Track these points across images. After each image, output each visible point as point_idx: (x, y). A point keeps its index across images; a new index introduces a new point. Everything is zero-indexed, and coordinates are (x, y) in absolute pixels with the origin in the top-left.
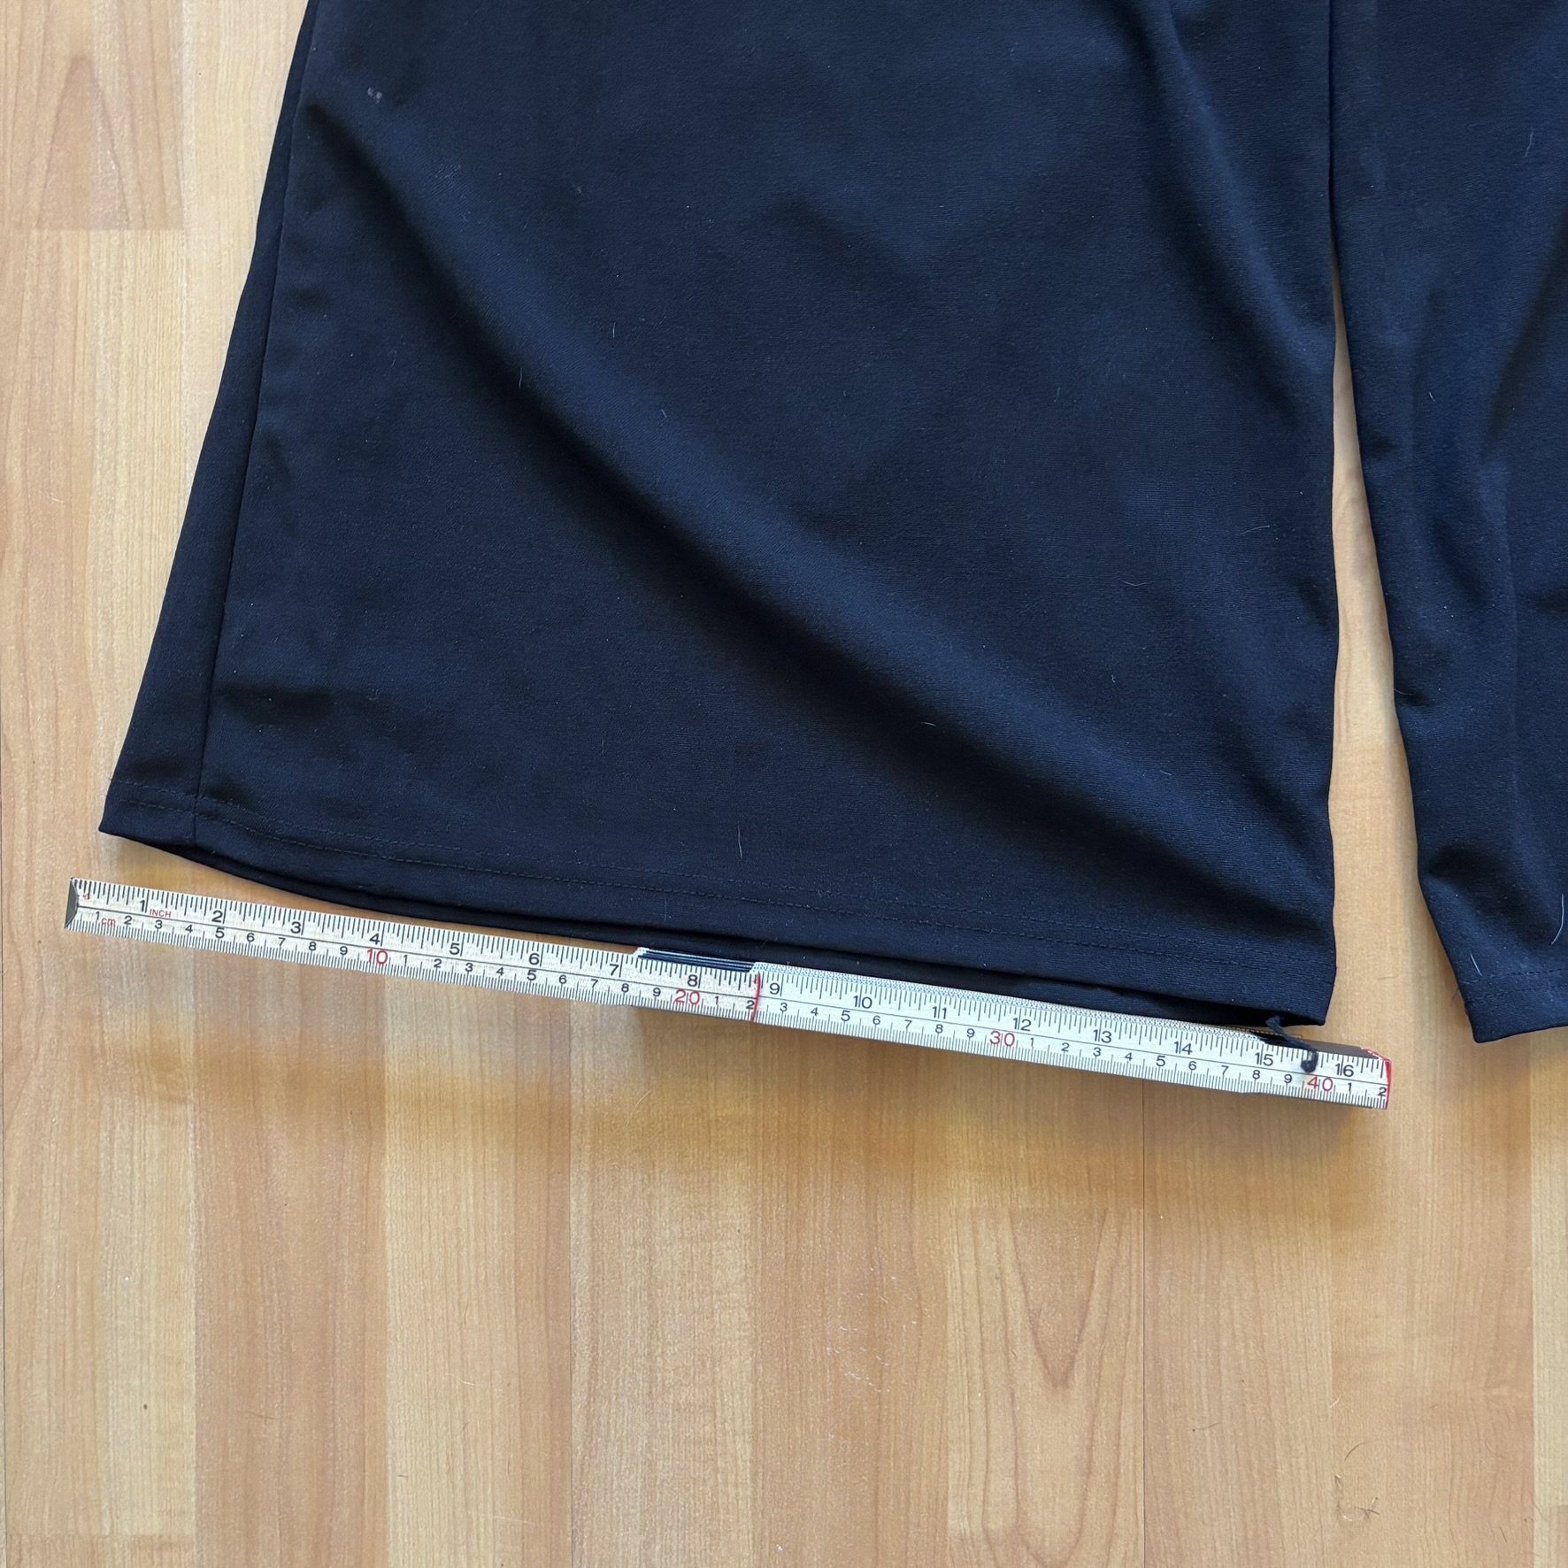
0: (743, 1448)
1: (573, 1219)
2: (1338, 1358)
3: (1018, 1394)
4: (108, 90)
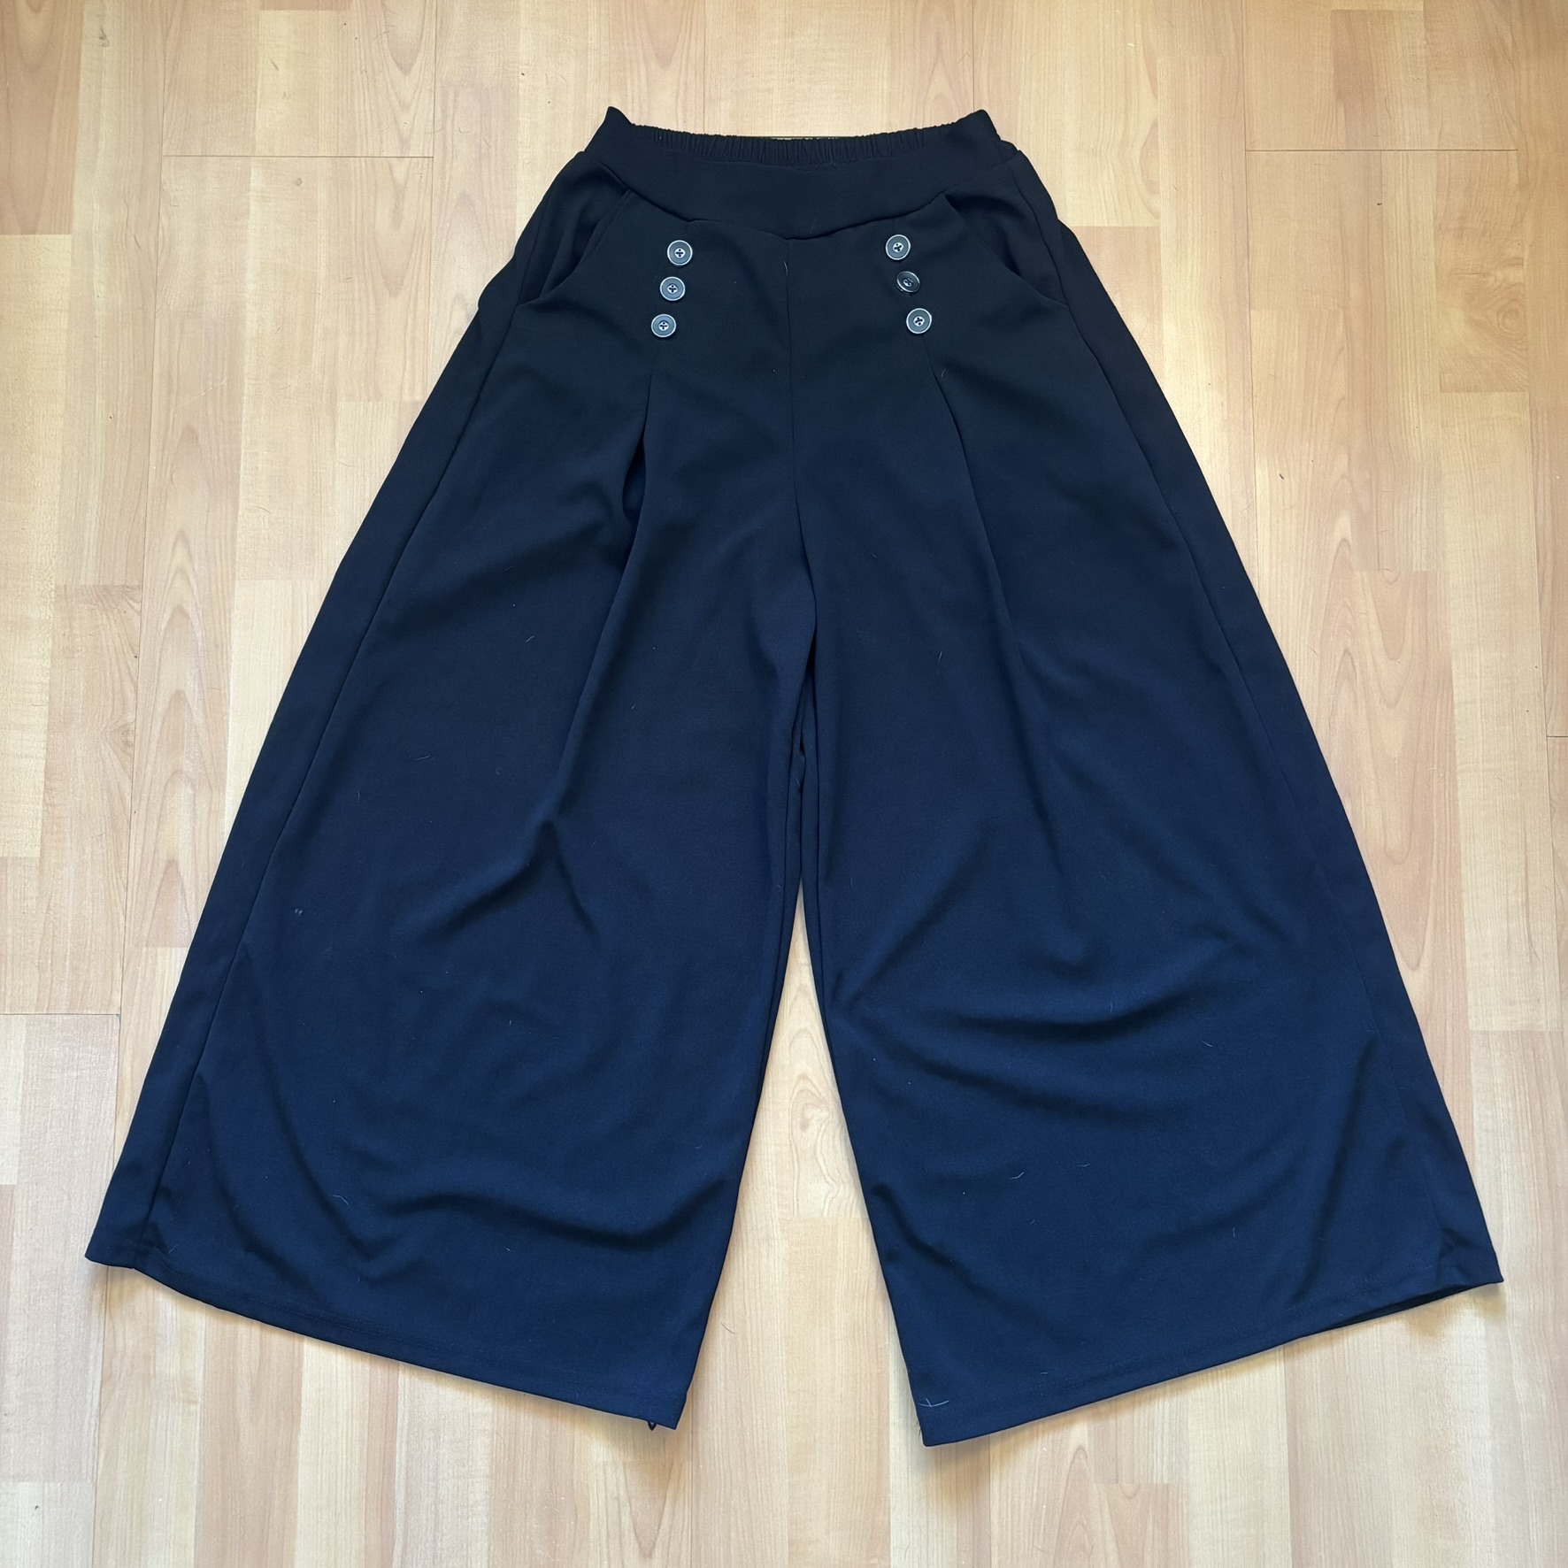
1: (397, 1466)
2: (791, 1543)
3: (626, 1562)
4: (185, 878)
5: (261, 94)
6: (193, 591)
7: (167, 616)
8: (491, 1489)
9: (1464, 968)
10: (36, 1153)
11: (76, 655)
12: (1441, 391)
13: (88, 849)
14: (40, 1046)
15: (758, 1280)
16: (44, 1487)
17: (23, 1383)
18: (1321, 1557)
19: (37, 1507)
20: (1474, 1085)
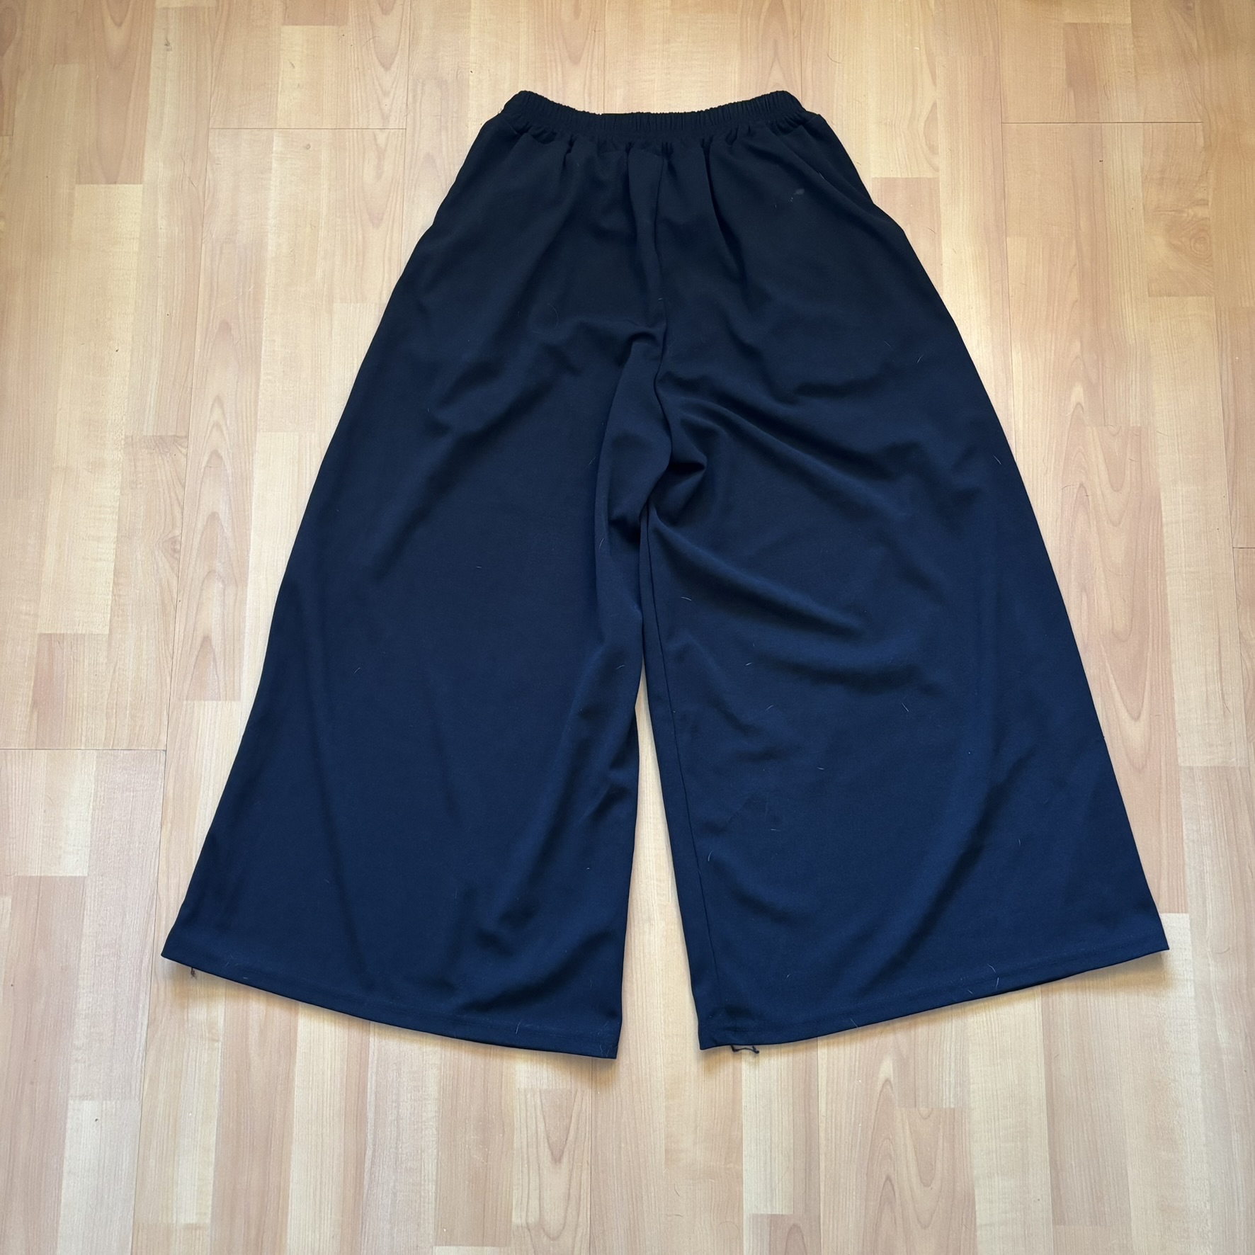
0: (431, 1188)
1: (369, 1091)
2: (667, 1151)
3: (541, 1165)
4: (216, 649)
5: (282, 85)
6: (225, 440)
7: (206, 458)
8: (439, 1109)
9: (1174, 720)
10: (102, 852)
11: (139, 486)
12: (1149, 296)
13: (145, 628)
14: (106, 773)
15: (642, 951)
16: (102, 1104)
17: (89, 1025)
18: (1071, 1165)
19: (96, 1120)
20: (1183, 807)
